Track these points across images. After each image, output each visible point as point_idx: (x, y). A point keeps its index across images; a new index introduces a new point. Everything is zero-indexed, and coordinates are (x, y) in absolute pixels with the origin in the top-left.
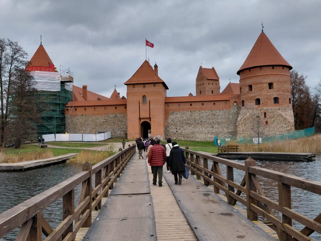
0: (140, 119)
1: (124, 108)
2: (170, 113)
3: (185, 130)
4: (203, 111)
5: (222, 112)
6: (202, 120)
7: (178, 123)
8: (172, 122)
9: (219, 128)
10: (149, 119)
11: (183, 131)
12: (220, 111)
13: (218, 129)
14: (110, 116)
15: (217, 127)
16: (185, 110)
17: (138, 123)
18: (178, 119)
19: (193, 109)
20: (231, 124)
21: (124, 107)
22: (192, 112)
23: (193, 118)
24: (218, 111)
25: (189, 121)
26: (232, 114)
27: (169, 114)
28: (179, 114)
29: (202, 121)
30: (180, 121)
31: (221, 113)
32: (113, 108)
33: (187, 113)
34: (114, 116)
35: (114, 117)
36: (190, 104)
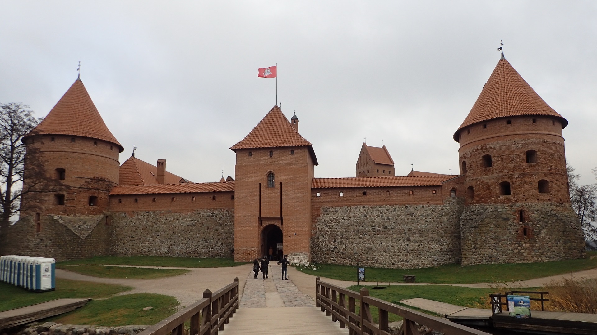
0: (261, 220)
1: (230, 199)
2: (321, 209)
3: (351, 243)
4: (389, 207)
5: (427, 208)
6: (386, 225)
7: (338, 231)
8: (326, 228)
9: (421, 241)
10: (280, 221)
11: (348, 246)
12: (423, 207)
13: (418, 244)
14: (202, 214)
15: (417, 239)
16: (352, 204)
17: (257, 229)
18: (339, 222)
19: (369, 202)
20: (445, 235)
21: (230, 196)
22: (366, 209)
23: (368, 220)
24: (419, 207)
25: (360, 226)
26: (447, 214)
27: (320, 212)
28: (340, 211)
29: (386, 227)
30: (341, 226)
31: (426, 211)
32: (209, 199)
33: (357, 210)
34: (210, 214)
35: (209, 216)
36: (361, 192)
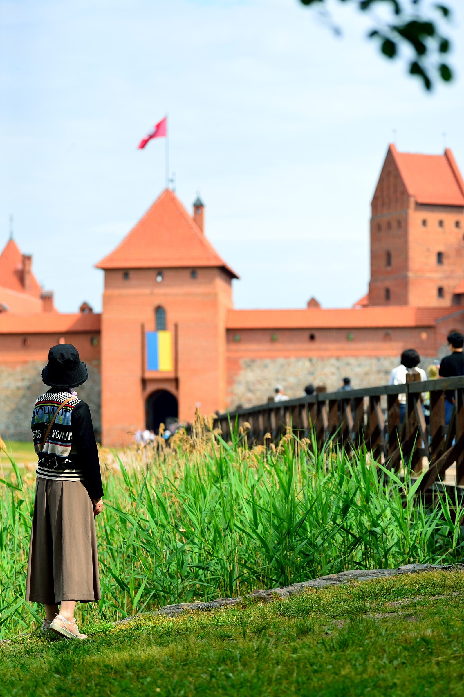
0: (144, 382)
2: (241, 361)
4: (352, 361)
10: (174, 384)
16: (292, 354)
17: (139, 396)
19: (318, 350)
27: (239, 368)
28: (271, 366)
33: (300, 364)
36: (307, 335)
